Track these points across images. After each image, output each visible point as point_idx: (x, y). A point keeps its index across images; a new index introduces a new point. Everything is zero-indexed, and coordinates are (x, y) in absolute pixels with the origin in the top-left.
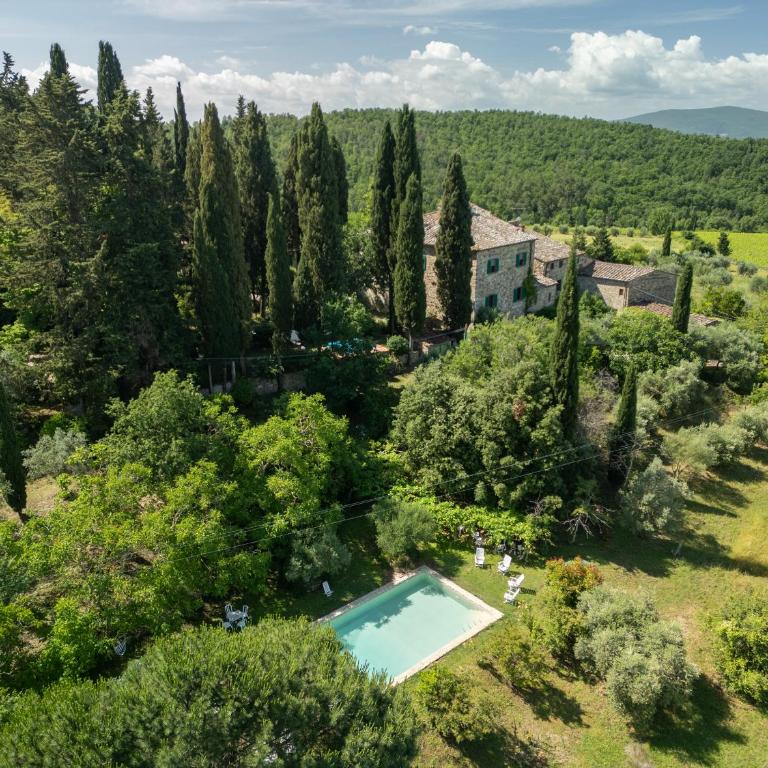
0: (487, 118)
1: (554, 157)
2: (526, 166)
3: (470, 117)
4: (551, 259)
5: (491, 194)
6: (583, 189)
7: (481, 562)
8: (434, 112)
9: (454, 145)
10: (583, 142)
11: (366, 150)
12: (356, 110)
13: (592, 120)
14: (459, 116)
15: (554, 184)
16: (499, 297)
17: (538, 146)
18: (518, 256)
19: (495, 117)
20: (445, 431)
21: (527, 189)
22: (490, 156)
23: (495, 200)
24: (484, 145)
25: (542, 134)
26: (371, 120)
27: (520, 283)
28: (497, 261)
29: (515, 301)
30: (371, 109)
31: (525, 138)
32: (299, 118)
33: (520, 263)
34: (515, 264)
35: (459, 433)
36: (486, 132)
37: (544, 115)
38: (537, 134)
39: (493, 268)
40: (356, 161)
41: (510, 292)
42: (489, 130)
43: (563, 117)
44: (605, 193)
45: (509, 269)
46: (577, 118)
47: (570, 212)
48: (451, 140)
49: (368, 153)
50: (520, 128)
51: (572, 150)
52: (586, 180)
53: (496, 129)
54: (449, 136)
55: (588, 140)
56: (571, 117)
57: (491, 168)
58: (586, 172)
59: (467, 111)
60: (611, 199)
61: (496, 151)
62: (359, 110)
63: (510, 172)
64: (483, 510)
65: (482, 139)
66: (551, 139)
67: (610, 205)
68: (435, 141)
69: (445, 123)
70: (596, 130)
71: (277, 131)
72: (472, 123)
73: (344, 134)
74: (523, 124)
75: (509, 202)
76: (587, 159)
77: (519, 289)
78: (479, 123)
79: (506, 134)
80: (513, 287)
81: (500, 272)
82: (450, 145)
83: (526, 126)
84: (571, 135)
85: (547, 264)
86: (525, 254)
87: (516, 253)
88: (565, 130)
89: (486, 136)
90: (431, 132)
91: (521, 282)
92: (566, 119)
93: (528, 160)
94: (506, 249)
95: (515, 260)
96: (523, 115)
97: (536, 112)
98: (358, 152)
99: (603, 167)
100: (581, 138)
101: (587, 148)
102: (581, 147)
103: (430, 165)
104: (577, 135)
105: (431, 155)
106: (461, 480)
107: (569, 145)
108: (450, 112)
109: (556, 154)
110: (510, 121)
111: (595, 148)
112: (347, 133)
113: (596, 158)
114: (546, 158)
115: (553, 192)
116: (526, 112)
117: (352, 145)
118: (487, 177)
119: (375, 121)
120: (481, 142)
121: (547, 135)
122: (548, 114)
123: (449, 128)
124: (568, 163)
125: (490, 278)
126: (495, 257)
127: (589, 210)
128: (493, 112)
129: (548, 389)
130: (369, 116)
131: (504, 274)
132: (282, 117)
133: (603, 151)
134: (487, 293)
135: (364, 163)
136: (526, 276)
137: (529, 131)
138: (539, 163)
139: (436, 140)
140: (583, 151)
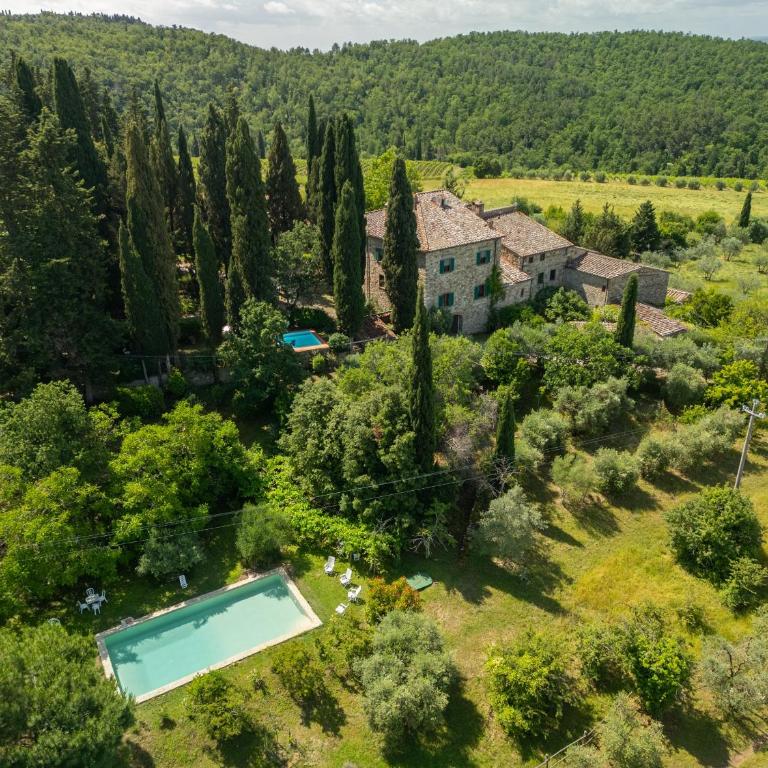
0: (627, 39)
1: (697, 86)
2: (663, 96)
3: (607, 40)
4: (530, 252)
5: (615, 130)
6: (722, 125)
7: (330, 569)
8: (569, 34)
9: (586, 72)
10: (735, 68)
11: (485, 79)
12: (483, 33)
13: (751, 42)
14: (596, 39)
15: (689, 118)
16: (456, 295)
17: (681, 72)
18: (479, 254)
19: (637, 38)
20: (317, 446)
21: (656, 124)
22: (623, 85)
23: (619, 136)
24: (619, 71)
25: (687, 58)
26: (498, 45)
27: (482, 280)
28: (452, 260)
29: (476, 298)
30: (499, 32)
31: (666, 63)
32: (420, 44)
33: (482, 260)
34: (475, 262)
35: (329, 447)
36: (623, 57)
37: (695, 36)
38: (682, 58)
39: (446, 268)
40: (473, 91)
41: (470, 289)
42: (627, 55)
43: (716, 38)
44: (746, 129)
45: (468, 267)
46: (733, 39)
47: (702, 151)
48: (583, 66)
49: (488, 84)
50: (663, 51)
51: (720, 77)
52: (729, 113)
53: (636, 53)
54: (581, 61)
55: (740, 66)
56: (725, 39)
57: (622, 99)
58: (731, 104)
59: (606, 32)
60: (754, 137)
61: (632, 78)
62: (486, 33)
63: (642, 103)
64: (344, 520)
65: (618, 64)
66: (697, 64)
67: (752, 143)
68: (565, 68)
69: (579, 46)
70: (752, 54)
71: (396, 59)
72: (609, 46)
73: (464, 61)
74: (668, 46)
75: (634, 139)
76: (735, 88)
77: (482, 287)
78: (617, 46)
79: (647, 58)
80: (474, 286)
81: (456, 271)
82: (581, 71)
83: (671, 48)
84: (721, 60)
85: (524, 258)
86: (488, 252)
87: (476, 251)
88: (715, 54)
89: (623, 62)
90: (561, 58)
91: (485, 279)
92: (719, 41)
93: (668, 88)
94: (463, 249)
95: (475, 258)
96: (669, 35)
97: (685, 33)
98: (477, 83)
99: (753, 98)
100: (733, 63)
101: (738, 75)
102: (731, 74)
103: (553, 95)
104: (729, 59)
105: (555, 85)
106: (328, 491)
107: (717, 72)
108: (587, 34)
109: (701, 82)
110: (652, 44)
111: (748, 75)
112: (468, 61)
113: (746, 87)
114: (688, 86)
115: (685, 128)
116: (674, 33)
117: (471, 73)
118: (616, 109)
119: (502, 45)
120: (616, 69)
121: (694, 59)
122: (699, 35)
123: (582, 53)
124: (713, 92)
125: (444, 277)
126: (450, 256)
127: (726, 149)
128: (634, 33)
129: (405, 415)
130: (495, 40)
131: (462, 272)
132: (404, 43)
133: (756, 79)
134: (439, 293)
135: (480, 95)
136: (491, 273)
137: (674, 55)
138: (680, 92)
139: (566, 66)
140: (733, 78)
